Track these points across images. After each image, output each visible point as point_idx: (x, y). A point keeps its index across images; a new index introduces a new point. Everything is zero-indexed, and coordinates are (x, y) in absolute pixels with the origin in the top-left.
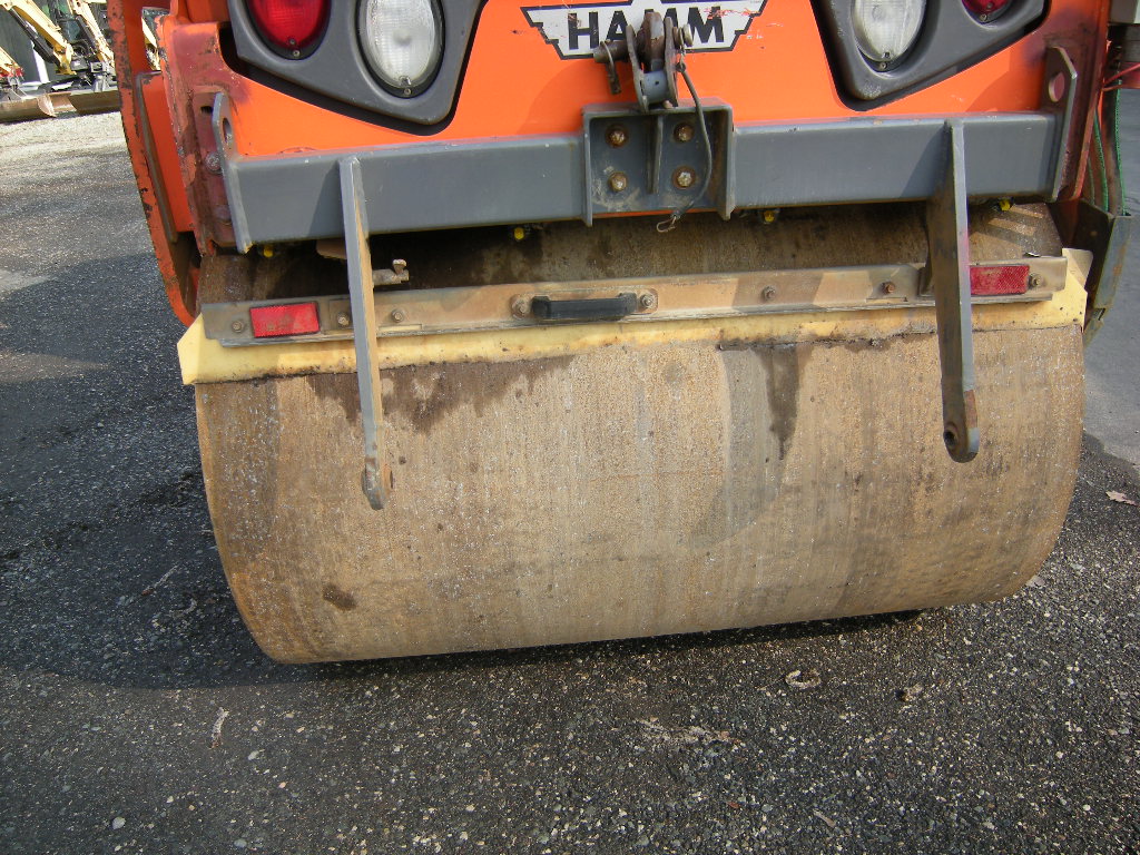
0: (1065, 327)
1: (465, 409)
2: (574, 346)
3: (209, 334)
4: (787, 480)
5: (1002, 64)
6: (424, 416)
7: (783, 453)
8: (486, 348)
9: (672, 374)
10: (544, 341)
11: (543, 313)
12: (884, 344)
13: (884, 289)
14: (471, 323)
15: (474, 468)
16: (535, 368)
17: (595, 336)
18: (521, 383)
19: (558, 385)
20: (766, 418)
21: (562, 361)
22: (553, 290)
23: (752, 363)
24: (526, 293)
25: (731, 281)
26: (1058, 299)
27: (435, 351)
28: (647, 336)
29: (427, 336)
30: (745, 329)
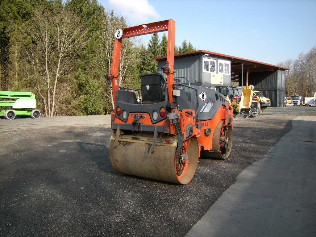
0: (174, 147)
1: (127, 145)
2: (136, 142)
3: (113, 136)
4: (148, 157)
5: (163, 121)
6: (124, 145)
7: (148, 154)
8: (130, 141)
9: (141, 145)
10: (133, 141)
11: (133, 138)
12: (158, 146)
13: (159, 140)
14: (129, 138)
15: (126, 150)
16: (132, 143)
17: (137, 141)
18: (131, 144)
19: (134, 145)
20: (147, 151)
21: (134, 143)
22: (134, 136)
23: (148, 145)
24: (133, 136)
25: (147, 138)
26: (173, 144)
27: (126, 140)
28: (141, 142)
29: (126, 139)
30: (148, 142)
